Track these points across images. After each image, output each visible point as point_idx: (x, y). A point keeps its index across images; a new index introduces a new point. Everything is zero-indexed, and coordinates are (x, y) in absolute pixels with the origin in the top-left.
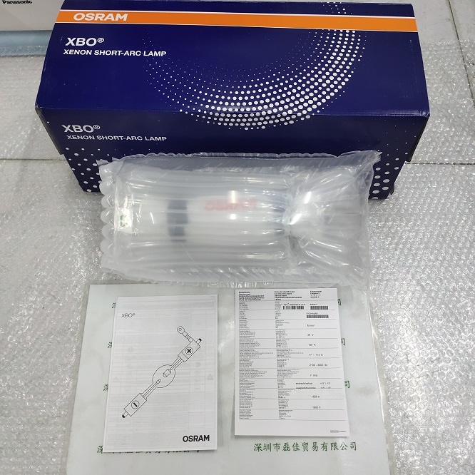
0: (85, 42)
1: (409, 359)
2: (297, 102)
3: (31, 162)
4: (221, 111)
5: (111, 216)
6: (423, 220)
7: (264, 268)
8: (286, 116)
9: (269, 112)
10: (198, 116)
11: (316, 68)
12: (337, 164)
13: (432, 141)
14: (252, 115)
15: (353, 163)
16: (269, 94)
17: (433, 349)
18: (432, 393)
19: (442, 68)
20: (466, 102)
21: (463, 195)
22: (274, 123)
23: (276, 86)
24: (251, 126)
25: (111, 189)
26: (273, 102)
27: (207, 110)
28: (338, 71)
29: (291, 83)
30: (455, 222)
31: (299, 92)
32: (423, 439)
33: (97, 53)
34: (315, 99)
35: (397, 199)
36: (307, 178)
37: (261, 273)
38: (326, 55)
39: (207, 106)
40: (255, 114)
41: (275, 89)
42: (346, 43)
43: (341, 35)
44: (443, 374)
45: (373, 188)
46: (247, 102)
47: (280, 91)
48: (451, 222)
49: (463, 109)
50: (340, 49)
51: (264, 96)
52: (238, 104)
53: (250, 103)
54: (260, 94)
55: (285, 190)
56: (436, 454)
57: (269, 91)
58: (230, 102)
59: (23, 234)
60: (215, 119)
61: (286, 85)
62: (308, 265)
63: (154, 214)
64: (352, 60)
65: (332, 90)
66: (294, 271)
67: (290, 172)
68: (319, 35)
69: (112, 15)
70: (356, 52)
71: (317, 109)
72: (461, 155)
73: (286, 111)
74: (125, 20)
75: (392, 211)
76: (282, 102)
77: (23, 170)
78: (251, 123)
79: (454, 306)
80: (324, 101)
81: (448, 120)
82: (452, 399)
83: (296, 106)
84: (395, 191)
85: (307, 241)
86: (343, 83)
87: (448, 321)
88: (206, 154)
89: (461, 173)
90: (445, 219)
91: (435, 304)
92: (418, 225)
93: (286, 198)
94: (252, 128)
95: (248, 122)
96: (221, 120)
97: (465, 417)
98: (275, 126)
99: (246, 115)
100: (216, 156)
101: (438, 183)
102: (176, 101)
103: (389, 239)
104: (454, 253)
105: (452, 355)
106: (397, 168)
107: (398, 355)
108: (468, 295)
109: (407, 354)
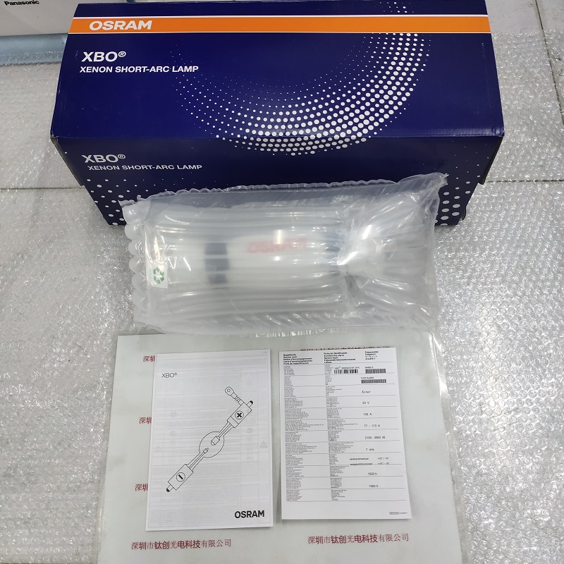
0: (104, 56)
1: (483, 409)
2: (350, 123)
3: (47, 192)
4: (264, 135)
6: (499, 249)
7: (317, 312)
8: (339, 140)
9: (319, 136)
10: (237, 142)
11: (372, 81)
12: (397, 190)
13: (510, 154)
14: (299, 139)
15: (416, 188)
16: (319, 114)
17: (510, 398)
18: (509, 448)
19: (522, 66)
20: (551, 106)
21: (546, 218)
22: (325, 148)
23: (327, 104)
24: (299, 151)
26: (323, 124)
27: (247, 134)
28: (398, 83)
29: (343, 100)
30: (536, 251)
31: (352, 110)
32: (499, 500)
33: (119, 69)
34: (372, 119)
35: (470, 225)
36: (363, 208)
37: (315, 318)
38: (384, 65)
39: (247, 131)
40: (302, 138)
41: (325, 108)
42: (406, 49)
43: (401, 39)
44: (522, 426)
45: (441, 214)
46: (293, 124)
47: (331, 110)
48: (532, 251)
49: (548, 115)
50: (399, 57)
51: (312, 116)
52: (283, 127)
53: (297, 126)
54: (308, 114)
56: (514, 516)
57: (318, 110)
58: (273, 124)
60: (257, 145)
61: (338, 103)
64: (414, 70)
65: (391, 107)
68: (375, 41)
69: (133, 22)
70: (419, 60)
71: (373, 131)
72: (544, 170)
73: (338, 133)
74: (149, 28)
75: (464, 239)
76: (334, 123)
77: (38, 201)
78: (298, 148)
79: (534, 349)
80: (381, 120)
81: (529, 128)
82: (532, 454)
83: (350, 128)
84: (468, 215)
85: (366, 279)
86: (404, 99)
87: (528, 366)
88: (245, 187)
89: (544, 192)
90: (525, 247)
91: (512, 346)
92: (494, 255)
93: (340, 234)
94: (300, 154)
95: (294, 147)
96: (264, 145)
97: (546, 475)
98: (325, 150)
99: (292, 140)
100: (258, 189)
101: (517, 205)
102: (211, 125)
103: (461, 273)
104: (535, 287)
105: (532, 404)
106: (468, 192)
107: (470, 405)
108: (551, 336)
109: (480, 404)
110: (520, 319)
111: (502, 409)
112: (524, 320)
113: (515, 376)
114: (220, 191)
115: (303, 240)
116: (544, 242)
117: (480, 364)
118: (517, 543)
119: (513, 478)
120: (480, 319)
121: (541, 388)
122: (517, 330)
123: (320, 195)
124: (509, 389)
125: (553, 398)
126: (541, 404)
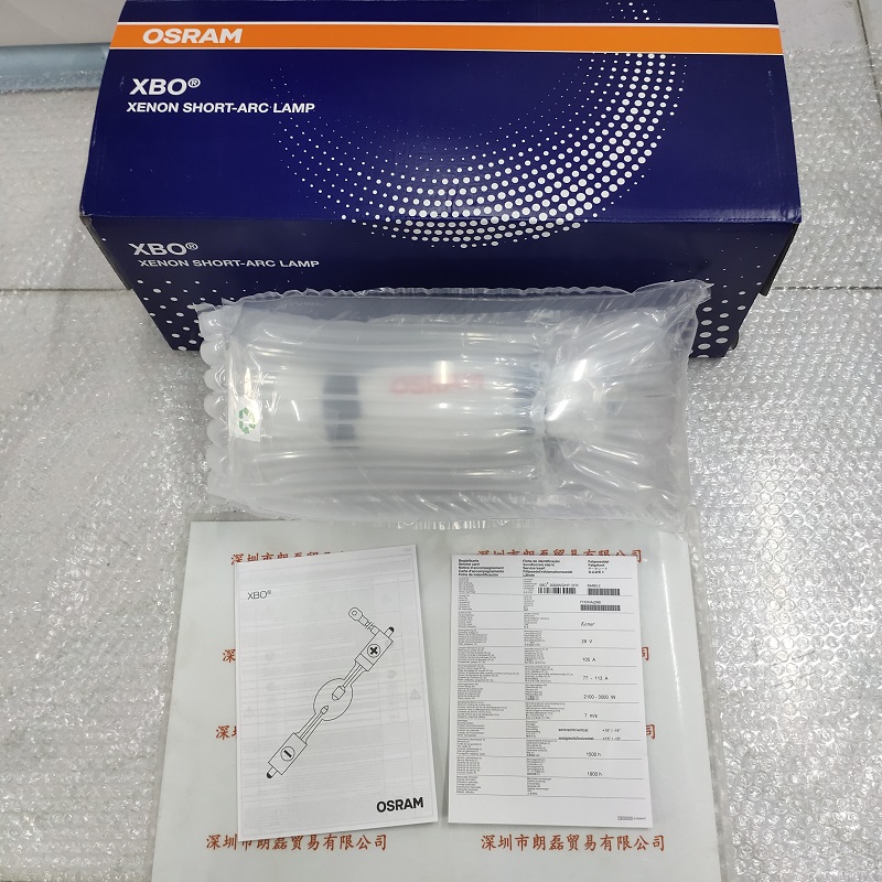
0: (166, 86)
1: (760, 653)
2: (556, 199)
3: (76, 295)
4: (417, 216)
5: (224, 406)
6: (790, 396)
7: (499, 494)
8: (536, 225)
9: (505, 218)
10: (375, 226)
11: (591, 131)
12: (630, 306)
13: (811, 245)
14: (473, 223)
15: (661, 302)
16: (505, 183)
17: (801, 634)
18: (798, 714)
19: (833, 101)
21: (866, 347)
22: (515, 236)
23: (518, 167)
24: (473, 241)
25: (222, 357)
26: (512, 199)
27: (390, 215)
28: (632, 135)
29: (545, 160)
30: (849, 400)
31: (559, 178)
32: (780, 796)
33: (189, 108)
34: (590, 191)
35: (744, 357)
36: (577, 330)
37: (492, 503)
38: (611, 105)
39: (391, 209)
40: (479, 221)
41: (516, 173)
42: (647, 79)
43: (639, 63)
44: (820, 681)
45: (698, 341)
46: (464, 198)
47: (525, 176)
48: (843, 399)
49: (872, 181)
50: (636, 92)
51: (495, 186)
52: (448, 203)
53: (470, 202)
54: (488, 184)
55: (535, 356)
56: (803, 821)
57: (505, 176)
58: (433, 198)
59: (66, 429)
60: (407, 231)
61: (536, 165)
62: (578, 489)
63: (298, 404)
64: (659, 113)
65: (621, 174)
66: (552, 499)
67: (545, 320)
68: (596, 66)
69: (212, 31)
70: (666, 97)
71: (592, 211)
72: (865, 271)
73: (536, 214)
74: (238, 41)
75: (735, 380)
76: (529, 198)
77: (61, 310)
78: (472, 236)
79: (843, 557)
80: (605, 194)
81: (842, 203)
82: (834, 725)
83: (554, 205)
84: (741, 342)
85: (576, 445)
86: (642, 160)
87: (831, 585)
88: (391, 290)
89: (864, 306)
90: (831, 395)
91: (807, 552)
92: (782, 406)
93: (538, 370)
94: (474, 246)
95: (466, 235)
96: (417, 231)
97: (856, 758)
98: (515, 241)
99: (463, 224)
100: (411, 295)
101: (821, 326)
102: (334, 199)
103: (728, 434)
104: (846, 458)
105: (837, 645)
106: (741, 308)
107: (738, 646)
108: (869, 536)
109: (754, 645)
110: (821, 508)
111: (789, 652)
112: (827, 512)
113: (811, 600)
114: (352, 295)
115: (478, 376)
116: (861, 387)
117: (756, 580)
118: (807, 864)
119: (804, 763)
120: (758, 508)
121: (851, 620)
122: (816, 528)
123: (508, 308)
124: (800, 621)
125: (869, 636)
126: (851, 646)
